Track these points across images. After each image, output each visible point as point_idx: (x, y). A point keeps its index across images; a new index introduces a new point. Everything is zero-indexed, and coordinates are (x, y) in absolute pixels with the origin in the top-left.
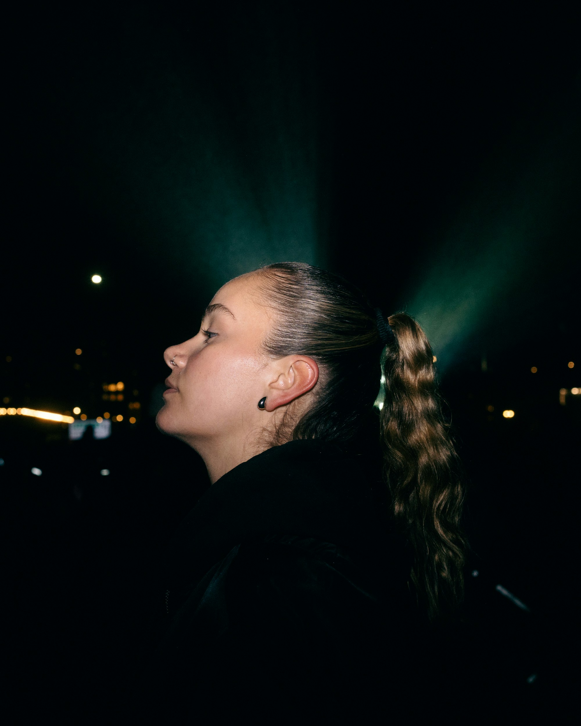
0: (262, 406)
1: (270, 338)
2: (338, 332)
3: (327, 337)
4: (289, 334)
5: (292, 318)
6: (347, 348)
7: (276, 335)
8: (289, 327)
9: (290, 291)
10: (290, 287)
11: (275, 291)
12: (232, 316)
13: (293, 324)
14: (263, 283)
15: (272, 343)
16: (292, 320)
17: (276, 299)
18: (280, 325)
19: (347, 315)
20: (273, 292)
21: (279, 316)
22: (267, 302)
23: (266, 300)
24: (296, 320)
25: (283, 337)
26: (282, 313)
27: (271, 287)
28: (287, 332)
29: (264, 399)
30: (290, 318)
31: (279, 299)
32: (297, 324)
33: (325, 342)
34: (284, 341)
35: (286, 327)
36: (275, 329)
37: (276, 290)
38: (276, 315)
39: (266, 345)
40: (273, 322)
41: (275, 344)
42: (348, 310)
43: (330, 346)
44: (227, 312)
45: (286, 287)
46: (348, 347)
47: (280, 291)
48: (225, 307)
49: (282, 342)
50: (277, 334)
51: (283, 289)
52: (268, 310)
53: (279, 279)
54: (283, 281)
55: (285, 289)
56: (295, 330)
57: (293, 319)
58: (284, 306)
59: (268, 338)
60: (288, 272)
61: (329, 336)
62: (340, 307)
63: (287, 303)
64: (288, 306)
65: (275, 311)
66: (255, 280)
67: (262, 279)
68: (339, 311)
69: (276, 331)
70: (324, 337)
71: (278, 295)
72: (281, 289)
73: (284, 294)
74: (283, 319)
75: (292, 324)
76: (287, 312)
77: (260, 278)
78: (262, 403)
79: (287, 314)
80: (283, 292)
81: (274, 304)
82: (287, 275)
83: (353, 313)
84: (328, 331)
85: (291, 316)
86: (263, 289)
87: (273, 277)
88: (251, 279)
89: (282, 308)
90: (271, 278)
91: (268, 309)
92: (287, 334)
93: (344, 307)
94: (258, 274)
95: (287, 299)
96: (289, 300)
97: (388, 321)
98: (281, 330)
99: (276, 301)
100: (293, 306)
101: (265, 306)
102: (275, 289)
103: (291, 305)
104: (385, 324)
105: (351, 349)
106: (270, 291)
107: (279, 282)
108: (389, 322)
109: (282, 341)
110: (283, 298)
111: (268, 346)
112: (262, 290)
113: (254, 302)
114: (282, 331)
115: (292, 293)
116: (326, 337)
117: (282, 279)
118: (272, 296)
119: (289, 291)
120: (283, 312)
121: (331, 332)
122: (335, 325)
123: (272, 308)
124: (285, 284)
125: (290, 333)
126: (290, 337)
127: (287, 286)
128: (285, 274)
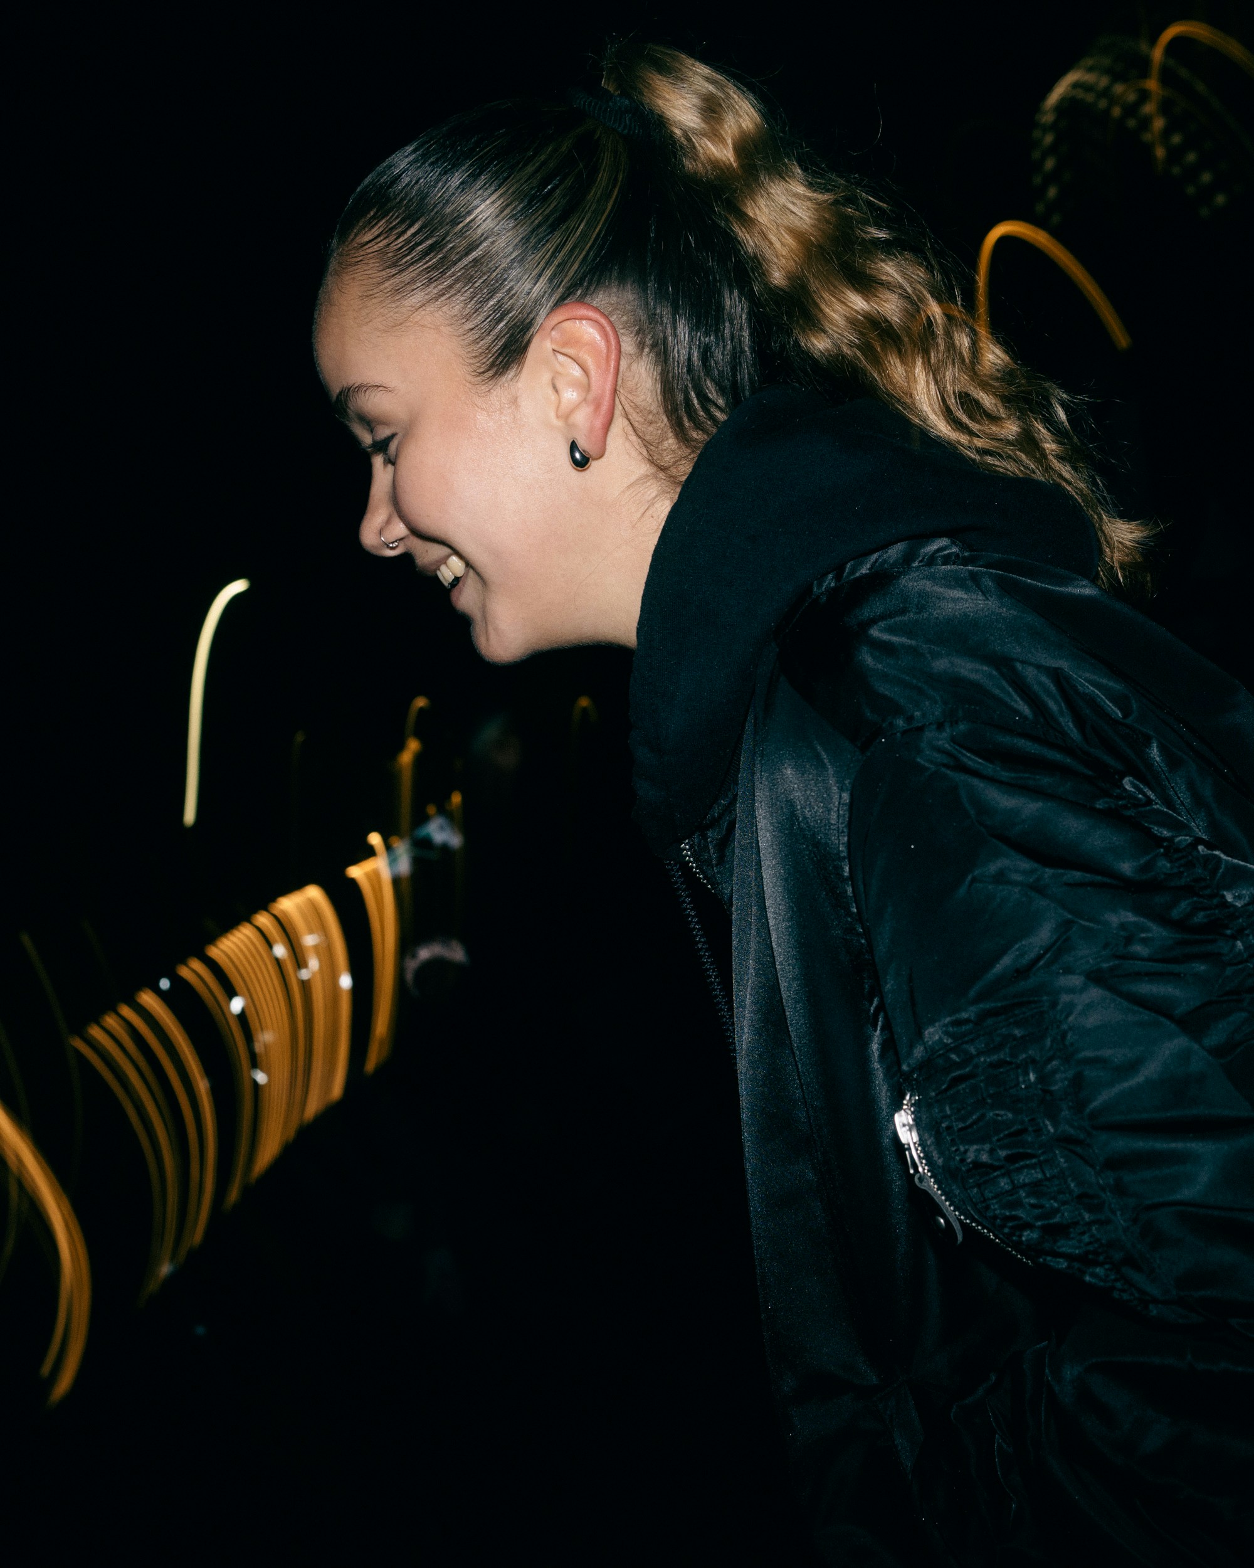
0: (581, 463)
1: (475, 357)
2: (558, 221)
3: (551, 250)
4: (491, 317)
5: (467, 288)
6: (600, 226)
7: (476, 342)
8: (480, 308)
9: (414, 249)
10: (405, 240)
11: (392, 274)
12: (381, 388)
13: (480, 296)
14: (362, 283)
15: (484, 360)
16: (471, 290)
17: (409, 288)
18: (464, 321)
19: (539, 176)
20: (392, 281)
21: (445, 309)
22: (403, 310)
23: (397, 307)
24: (476, 285)
25: (489, 333)
26: (443, 299)
27: (379, 274)
28: (487, 318)
29: (573, 447)
30: (465, 291)
31: (413, 281)
32: (485, 288)
33: (556, 263)
34: (498, 337)
35: (474, 313)
36: (464, 335)
37: (393, 271)
38: (440, 313)
39: (480, 373)
40: (449, 328)
41: (490, 355)
42: (530, 169)
43: (571, 257)
44: (367, 392)
45: (401, 248)
46: (598, 223)
47: (400, 265)
48: (356, 385)
49: (496, 341)
50: (477, 339)
51: (399, 256)
52: (419, 317)
53: (375, 247)
54: (384, 242)
55: (403, 254)
56: (495, 300)
57: (470, 288)
58: (433, 285)
59: (471, 361)
60: (373, 217)
61: (550, 246)
62: (513, 179)
63: (431, 273)
64: (439, 278)
65: (430, 308)
66: (343, 291)
67: (352, 276)
68: (519, 188)
69: (469, 334)
70: (547, 257)
71: (406, 276)
72: (397, 261)
73: (412, 264)
74: (457, 305)
75: (478, 297)
76: (450, 287)
77: (346, 278)
78: (578, 456)
79: (453, 292)
80: (406, 262)
81: (417, 298)
82: (379, 225)
83: (544, 163)
84: (541, 241)
85: (463, 287)
86: (371, 293)
87: (362, 253)
88: (336, 295)
89: (433, 290)
90: (361, 258)
91: (417, 317)
92: (490, 321)
93: (518, 172)
94: (337, 274)
95: (425, 266)
96: (428, 265)
97: (607, 91)
98: (473, 326)
99: (413, 290)
100: (447, 268)
101: (409, 317)
102: (388, 271)
103: (442, 270)
104: (611, 104)
105: (606, 220)
106: (387, 284)
107: (382, 252)
108: (611, 89)
109: (494, 340)
110: (416, 272)
111: (484, 372)
112: (372, 296)
113: (385, 331)
114: (477, 326)
115: (420, 248)
116: (549, 253)
117: (379, 239)
118: (398, 290)
119: (412, 249)
120: (444, 294)
121: (547, 235)
122: (540, 218)
123: (421, 309)
124: (393, 245)
125: (492, 314)
126: (500, 320)
127: (400, 245)
128: (373, 227)
